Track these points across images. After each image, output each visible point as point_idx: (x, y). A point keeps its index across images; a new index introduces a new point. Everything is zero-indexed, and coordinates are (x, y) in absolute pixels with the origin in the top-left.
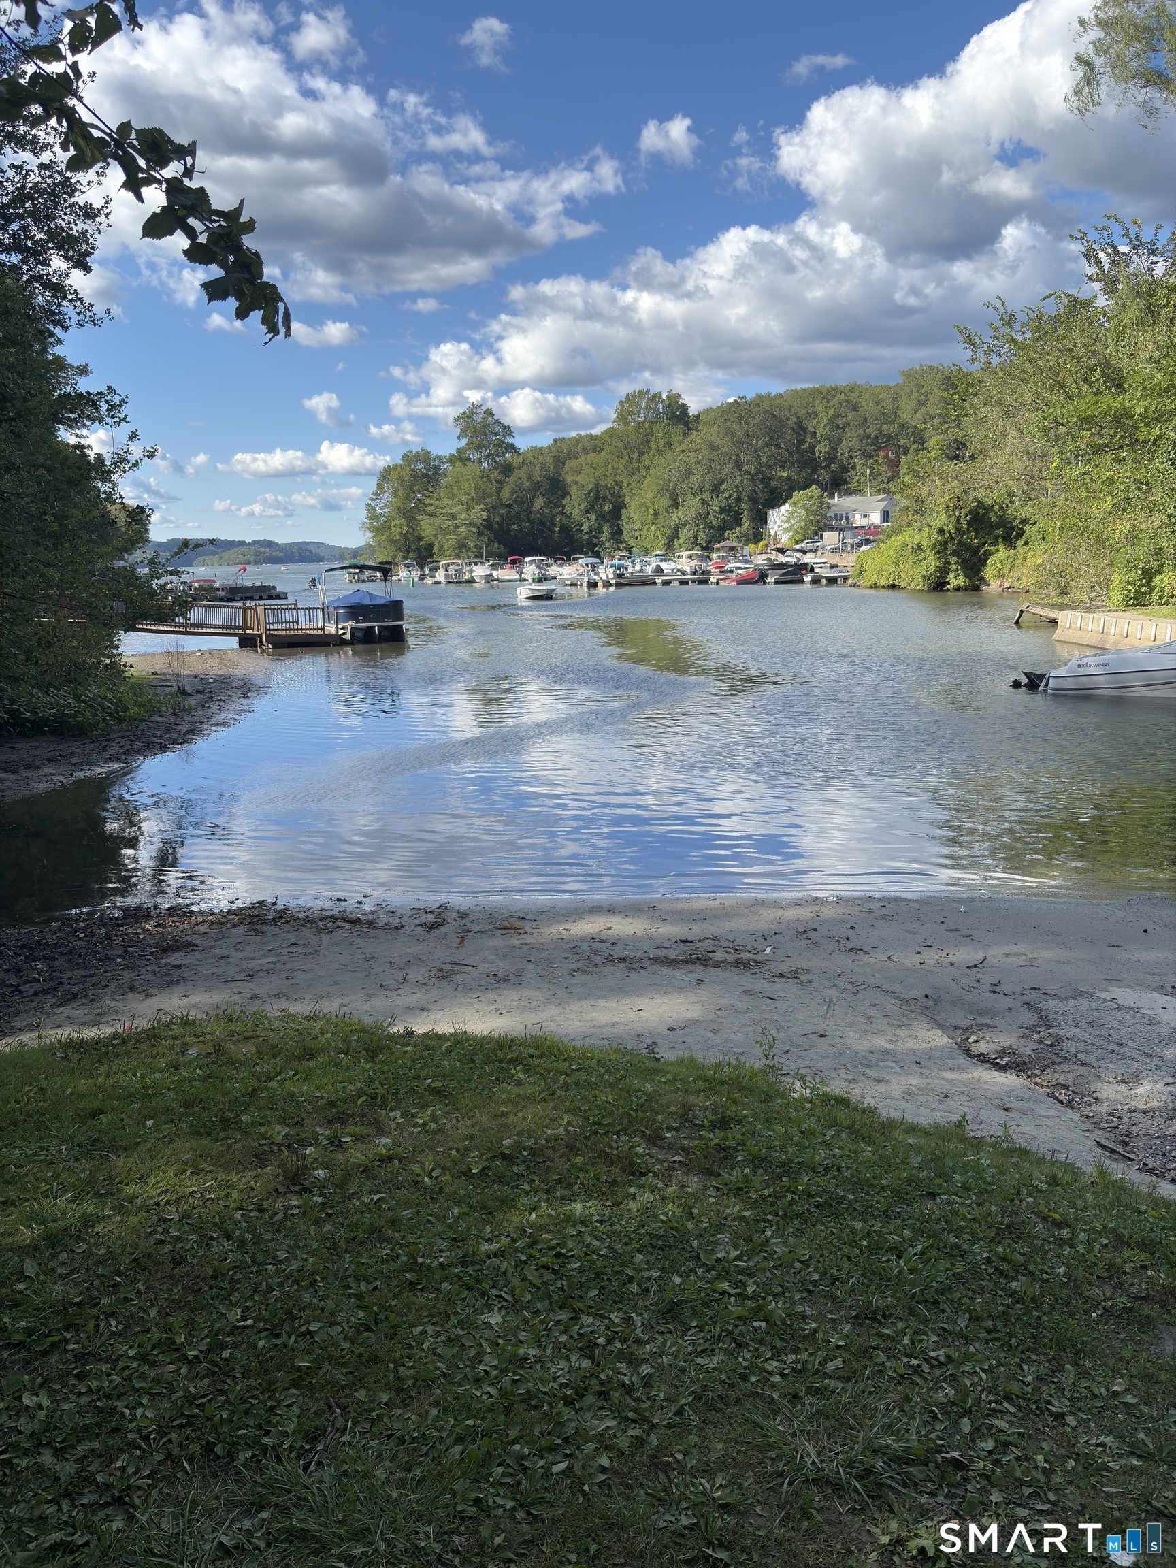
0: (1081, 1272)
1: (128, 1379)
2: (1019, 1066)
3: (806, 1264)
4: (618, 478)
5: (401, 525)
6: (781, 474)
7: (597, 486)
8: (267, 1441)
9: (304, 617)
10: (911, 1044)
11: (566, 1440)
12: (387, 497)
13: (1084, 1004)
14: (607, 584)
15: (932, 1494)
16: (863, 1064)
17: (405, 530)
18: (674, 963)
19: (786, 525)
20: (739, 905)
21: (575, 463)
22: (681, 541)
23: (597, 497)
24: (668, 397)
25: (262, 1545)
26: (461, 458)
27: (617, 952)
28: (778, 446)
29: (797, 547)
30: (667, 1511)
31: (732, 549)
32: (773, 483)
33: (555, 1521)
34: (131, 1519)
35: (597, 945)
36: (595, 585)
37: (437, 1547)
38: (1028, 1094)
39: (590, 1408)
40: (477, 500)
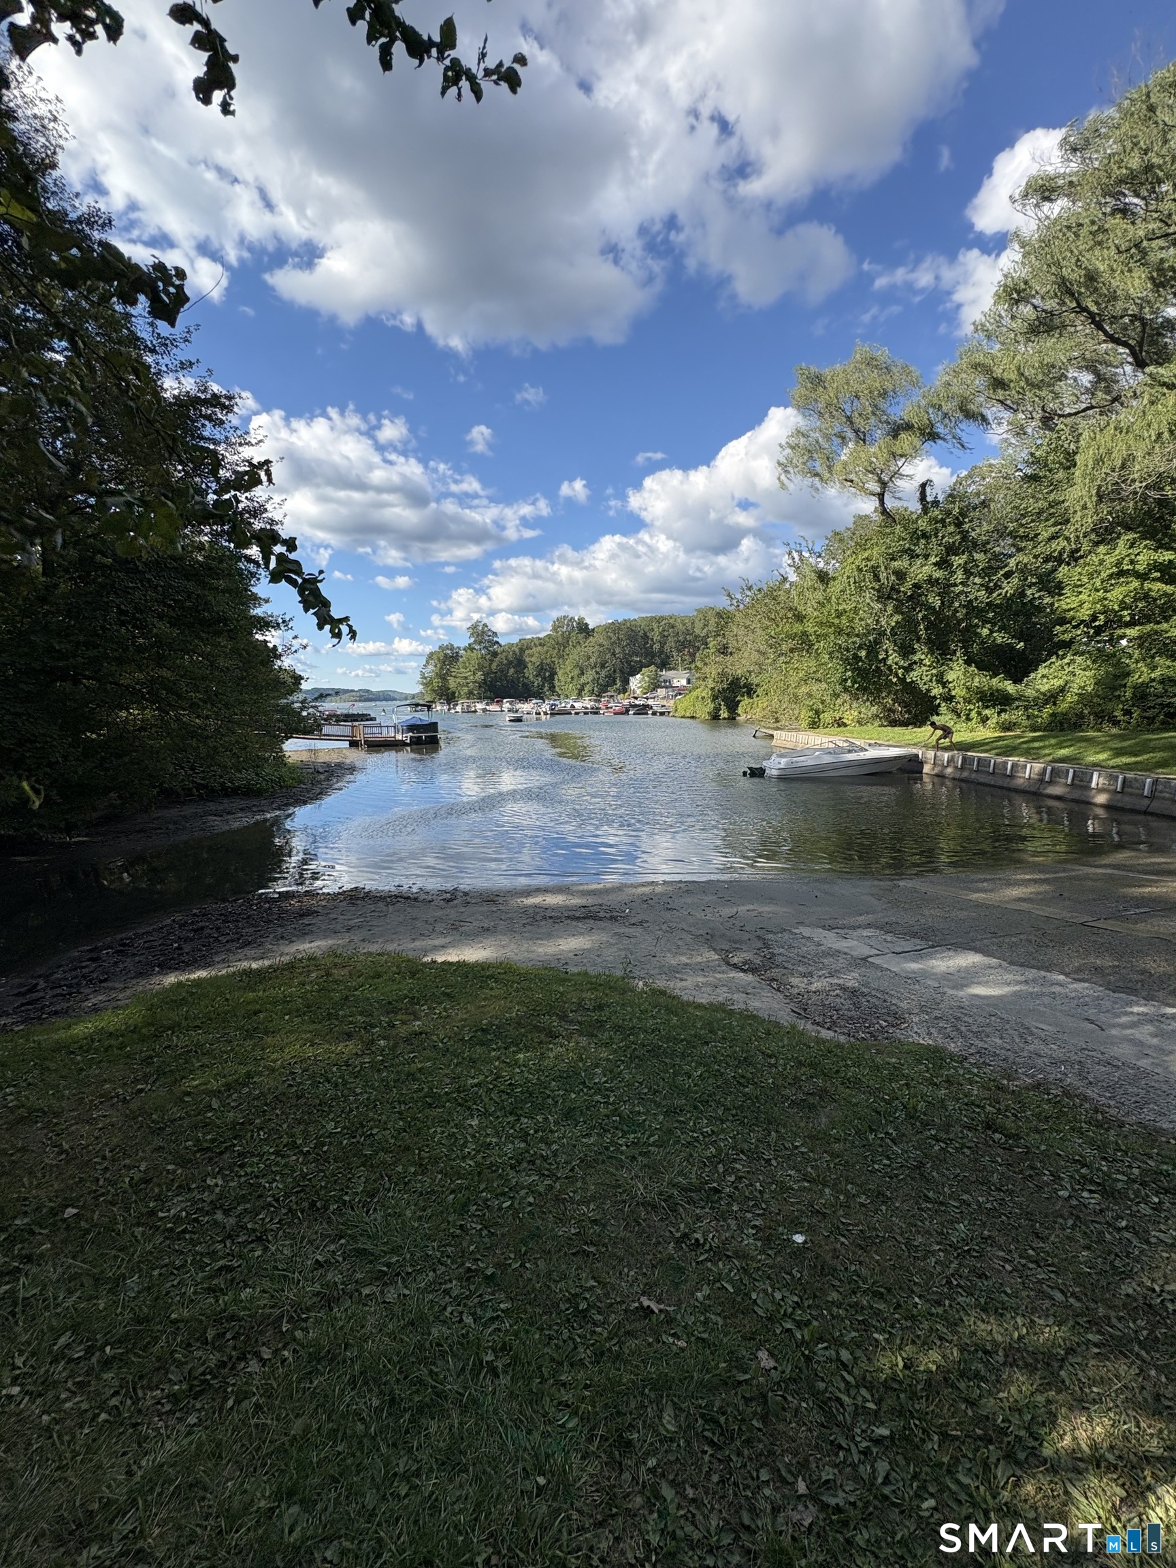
0: (780, 1082)
1: (270, 1166)
2: (754, 970)
3: (641, 1084)
4: (553, 660)
5: (438, 682)
6: (636, 659)
7: (542, 663)
8: (347, 1198)
9: (384, 731)
10: (699, 959)
11: (511, 1189)
12: (431, 667)
13: (786, 936)
14: (546, 713)
15: (703, 1208)
16: (673, 972)
17: (440, 684)
18: (578, 919)
19: (639, 685)
20: (613, 886)
21: (530, 651)
22: (585, 692)
23: (542, 669)
24: (578, 619)
25: (341, 1259)
26: (470, 648)
27: (548, 914)
28: (634, 645)
29: (645, 696)
30: (564, 1226)
31: (611, 696)
32: (632, 664)
33: (503, 1235)
34: (266, 1249)
35: (538, 910)
36: (539, 714)
37: (438, 1254)
38: (757, 985)
39: (524, 1170)
40: (479, 669)
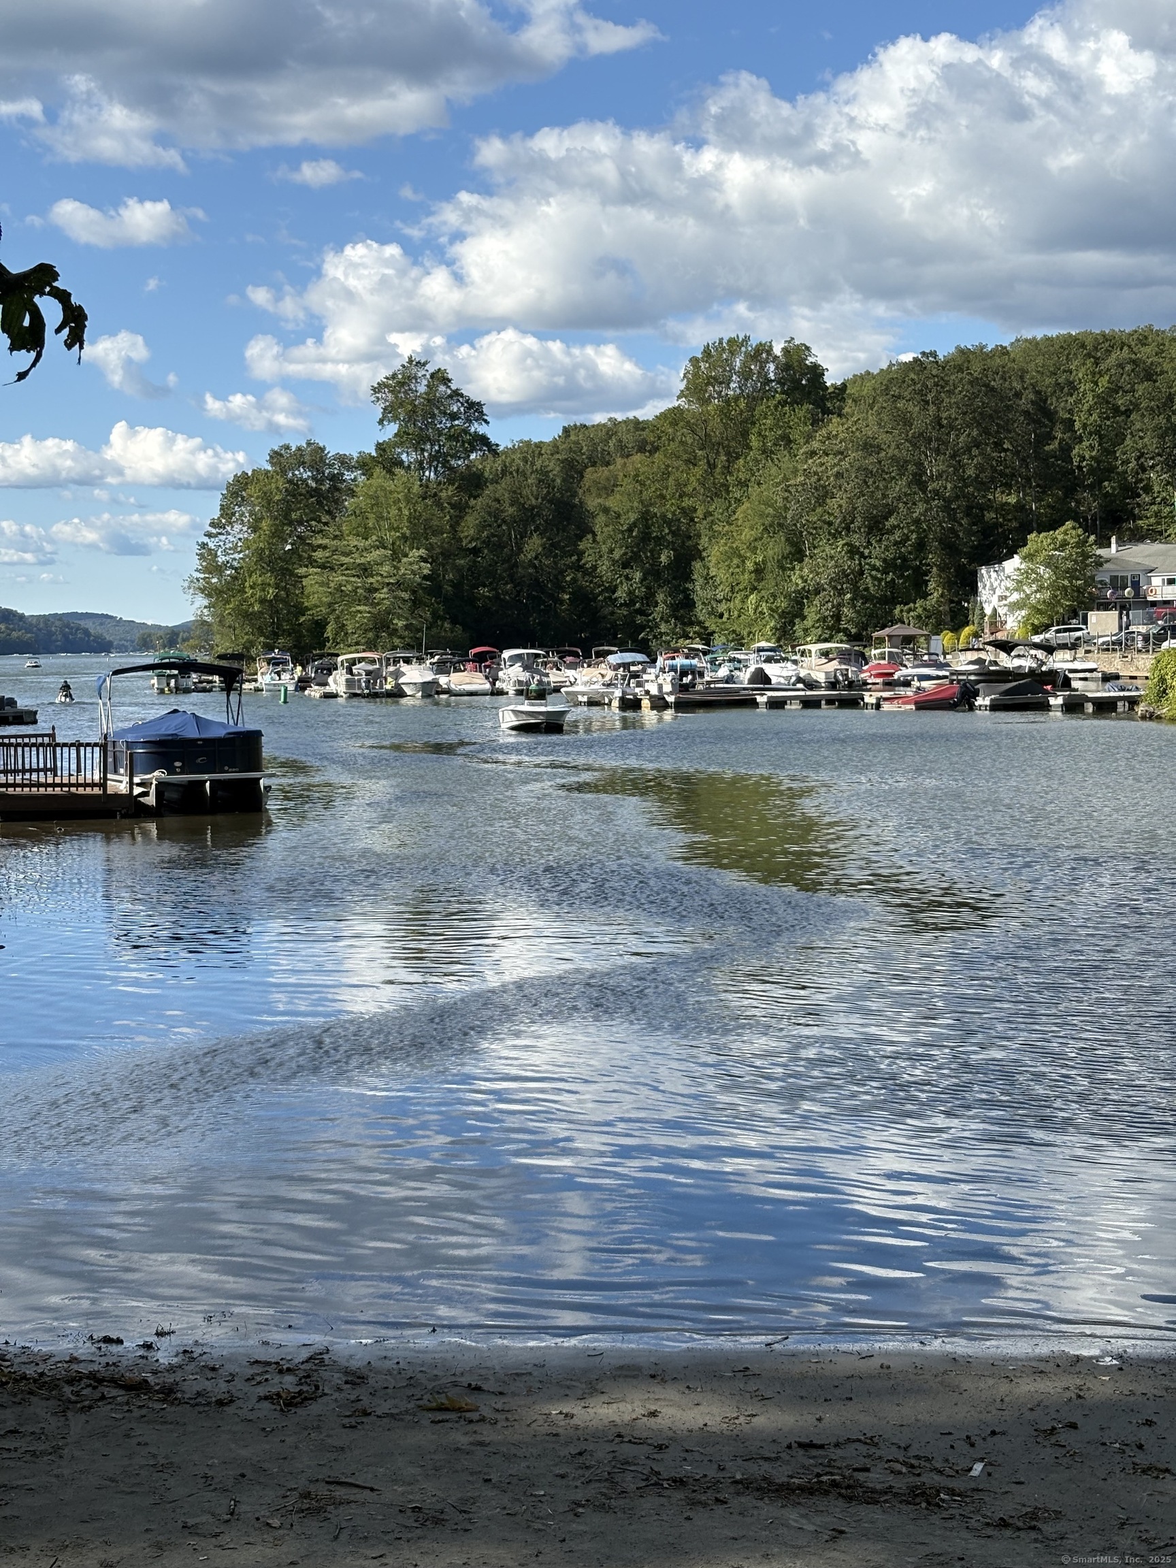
4: (687, 502)
5: (264, 586)
6: (1005, 499)
7: (646, 517)
9: (66, 761)
12: (238, 532)
14: (659, 704)
17: (271, 593)
18: (784, 1492)
19: (1015, 597)
20: (918, 1369)
21: (603, 473)
22: (808, 623)
23: (645, 537)
24: (786, 351)
26: (385, 459)
27: (668, 1466)
28: (998, 445)
29: (1037, 639)
31: (908, 640)
32: (990, 516)
35: (627, 1450)
36: (634, 705)
40: (413, 540)
